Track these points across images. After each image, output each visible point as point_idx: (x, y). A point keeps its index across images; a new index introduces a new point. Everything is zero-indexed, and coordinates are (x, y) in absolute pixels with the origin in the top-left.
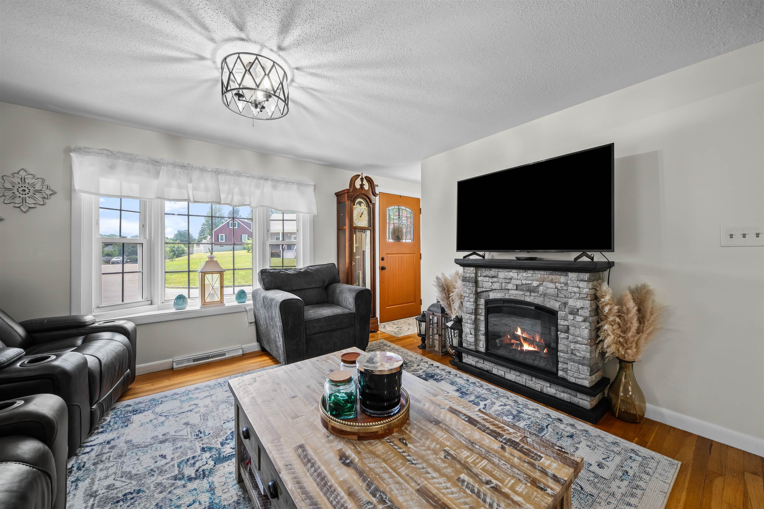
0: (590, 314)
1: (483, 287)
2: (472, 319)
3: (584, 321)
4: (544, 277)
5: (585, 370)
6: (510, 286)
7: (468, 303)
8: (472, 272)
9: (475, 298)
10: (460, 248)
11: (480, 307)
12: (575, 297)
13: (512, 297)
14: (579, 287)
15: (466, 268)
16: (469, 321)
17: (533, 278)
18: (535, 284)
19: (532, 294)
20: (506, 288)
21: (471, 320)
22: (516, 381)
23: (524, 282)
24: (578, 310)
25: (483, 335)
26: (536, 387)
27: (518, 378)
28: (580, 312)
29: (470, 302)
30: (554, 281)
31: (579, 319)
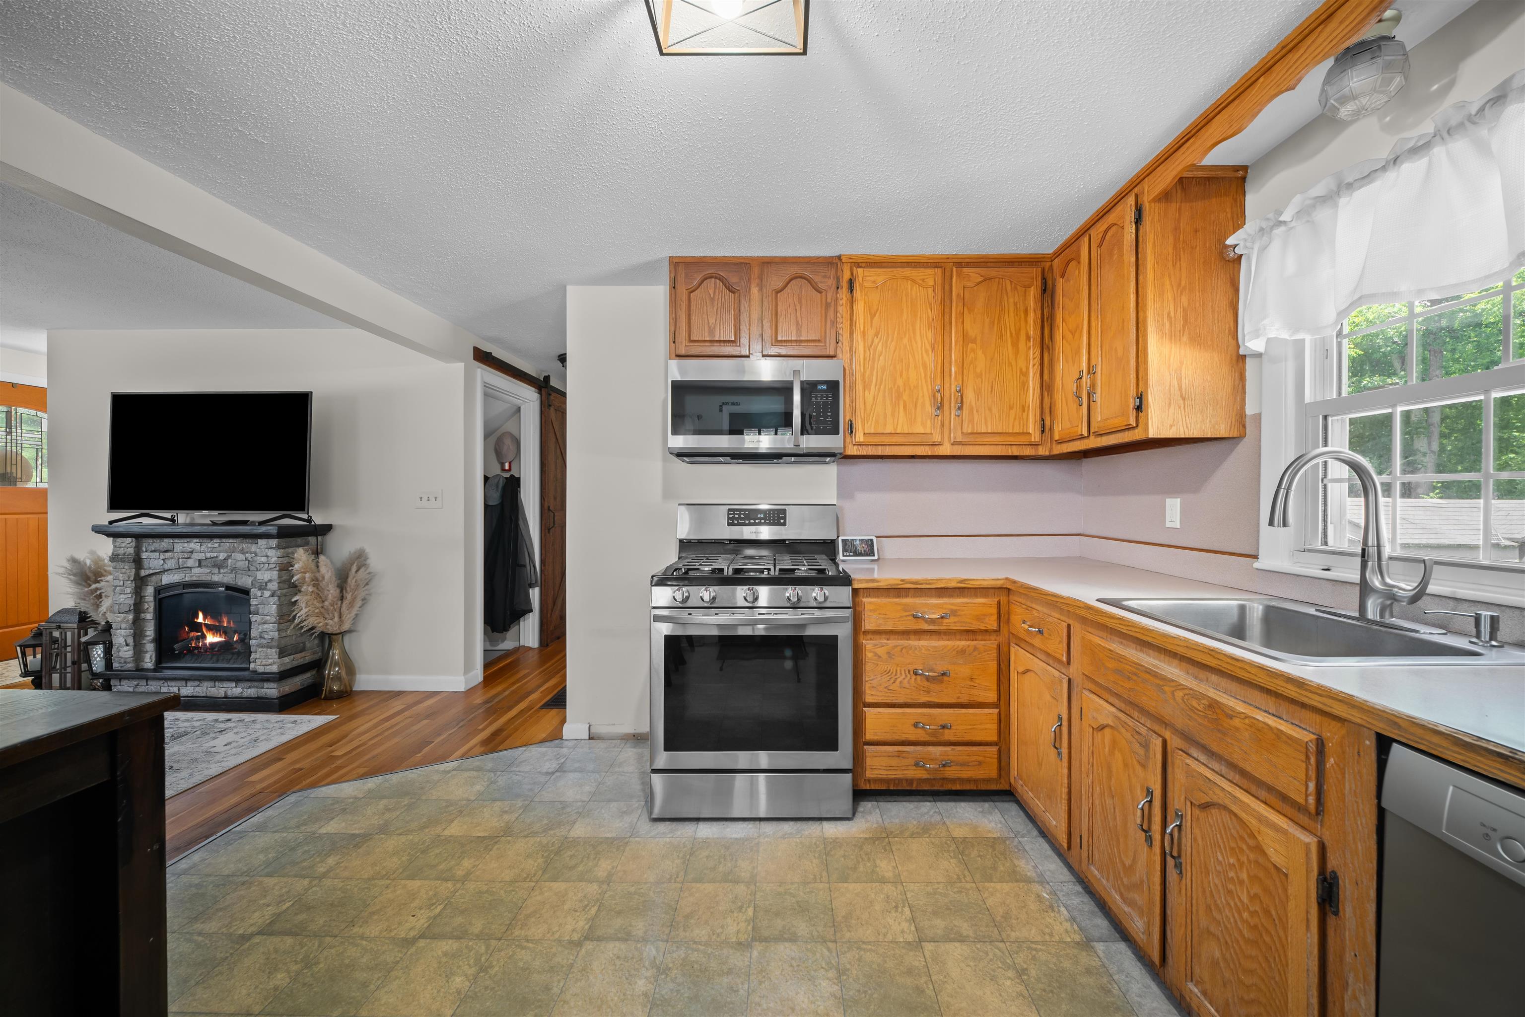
0: (279, 586)
1: (150, 568)
2: (128, 620)
3: (272, 595)
4: (234, 547)
5: (273, 653)
6: (190, 563)
7: (122, 596)
8: (128, 545)
9: (136, 587)
10: (114, 505)
11: (146, 600)
12: (264, 569)
13: (194, 578)
14: (267, 556)
15: (119, 540)
16: (124, 626)
17: (221, 549)
18: (222, 556)
19: (222, 571)
20: (185, 566)
21: (127, 622)
22: (195, 694)
23: (208, 555)
24: (266, 583)
25: (151, 642)
26: (219, 693)
27: (197, 689)
28: (270, 586)
29: (125, 594)
30: (245, 551)
31: (267, 594)
